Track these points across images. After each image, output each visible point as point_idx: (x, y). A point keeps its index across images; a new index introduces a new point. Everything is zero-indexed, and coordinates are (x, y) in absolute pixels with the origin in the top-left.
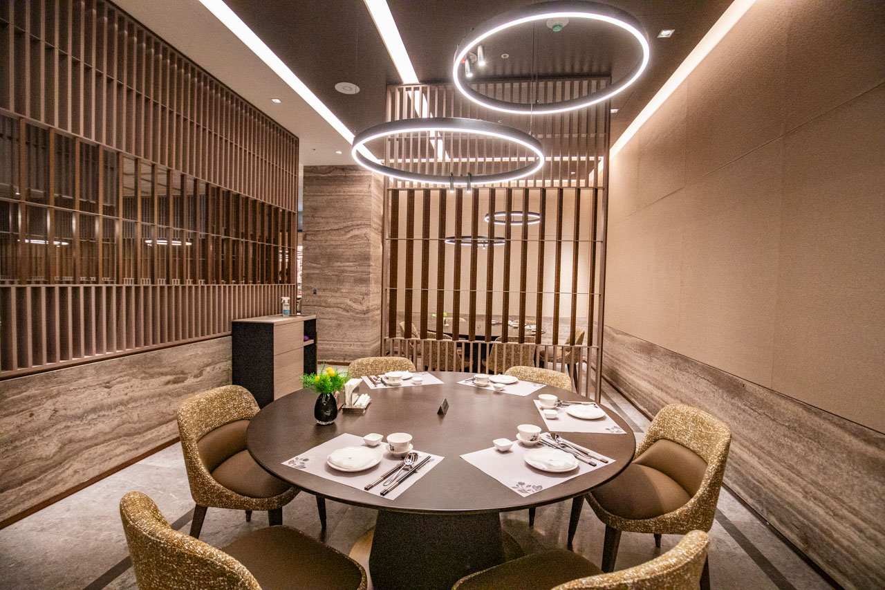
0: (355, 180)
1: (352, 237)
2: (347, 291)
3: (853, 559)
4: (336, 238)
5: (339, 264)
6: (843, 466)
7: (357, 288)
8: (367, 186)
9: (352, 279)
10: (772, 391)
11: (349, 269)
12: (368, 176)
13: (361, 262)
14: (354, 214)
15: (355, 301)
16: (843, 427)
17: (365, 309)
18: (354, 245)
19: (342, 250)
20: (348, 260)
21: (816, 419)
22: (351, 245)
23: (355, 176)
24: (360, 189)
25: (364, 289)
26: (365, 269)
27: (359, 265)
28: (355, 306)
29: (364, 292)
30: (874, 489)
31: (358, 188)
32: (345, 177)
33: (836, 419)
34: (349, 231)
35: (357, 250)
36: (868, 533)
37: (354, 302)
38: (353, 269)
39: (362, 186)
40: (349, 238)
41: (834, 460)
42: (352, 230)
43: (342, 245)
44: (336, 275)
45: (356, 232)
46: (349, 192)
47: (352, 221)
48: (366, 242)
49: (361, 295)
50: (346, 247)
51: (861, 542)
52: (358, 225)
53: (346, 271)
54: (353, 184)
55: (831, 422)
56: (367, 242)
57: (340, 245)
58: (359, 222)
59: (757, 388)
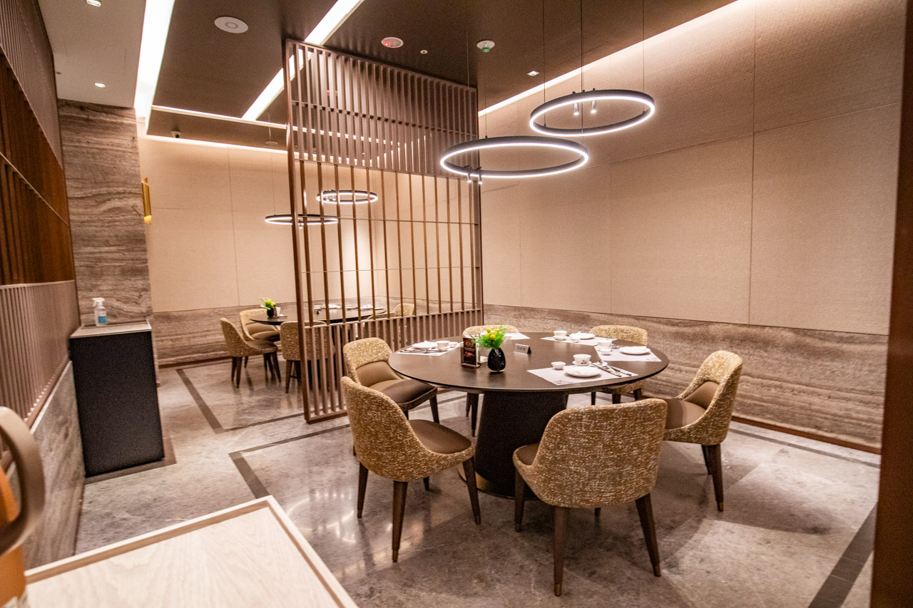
0: (107, 128)
1: (110, 210)
2: (110, 287)
3: (669, 384)
4: (81, 210)
5: (89, 249)
6: (661, 341)
7: (128, 283)
8: (130, 139)
9: (117, 271)
10: (612, 314)
11: (110, 256)
12: (130, 125)
13: (130, 246)
14: (111, 177)
15: (127, 301)
16: (660, 322)
17: (144, 310)
18: (116, 221)
19: (94, 228)
20: (107, 244)
21: (644, 322)
22: (110, 222)
23: (105, 122)
24: (117, 141)
25: (140, 283)
26: (139, 255)
27: (128, 250)
28: (126, 307)
29: (140, 286)
30: (677, 346)
31: (113, 140)
32: (88, 120)
33: (655, 319)
34: (104, 202)
35: (122, 229)
36: (676, 368)
37: (126, 303)
38: (117, 256)
39: (121, 137)
40: (105, 212)
41: (656, 340)
42: (109, 200)
43: (93, 222)
44: (87, 266)
45: (116, 203)
46: (98, 143)
47: (109, 187)
48: (135, 217)
49: (136, 291)
50: (100, 224)
51: (672, 374)
52: (119, 193)
53: (106, 260)
54: (102, 133)
55: (652, 321)
56: (138, 217)
57: (88, 221)
58: (121, 189)
59: (600, 315)
